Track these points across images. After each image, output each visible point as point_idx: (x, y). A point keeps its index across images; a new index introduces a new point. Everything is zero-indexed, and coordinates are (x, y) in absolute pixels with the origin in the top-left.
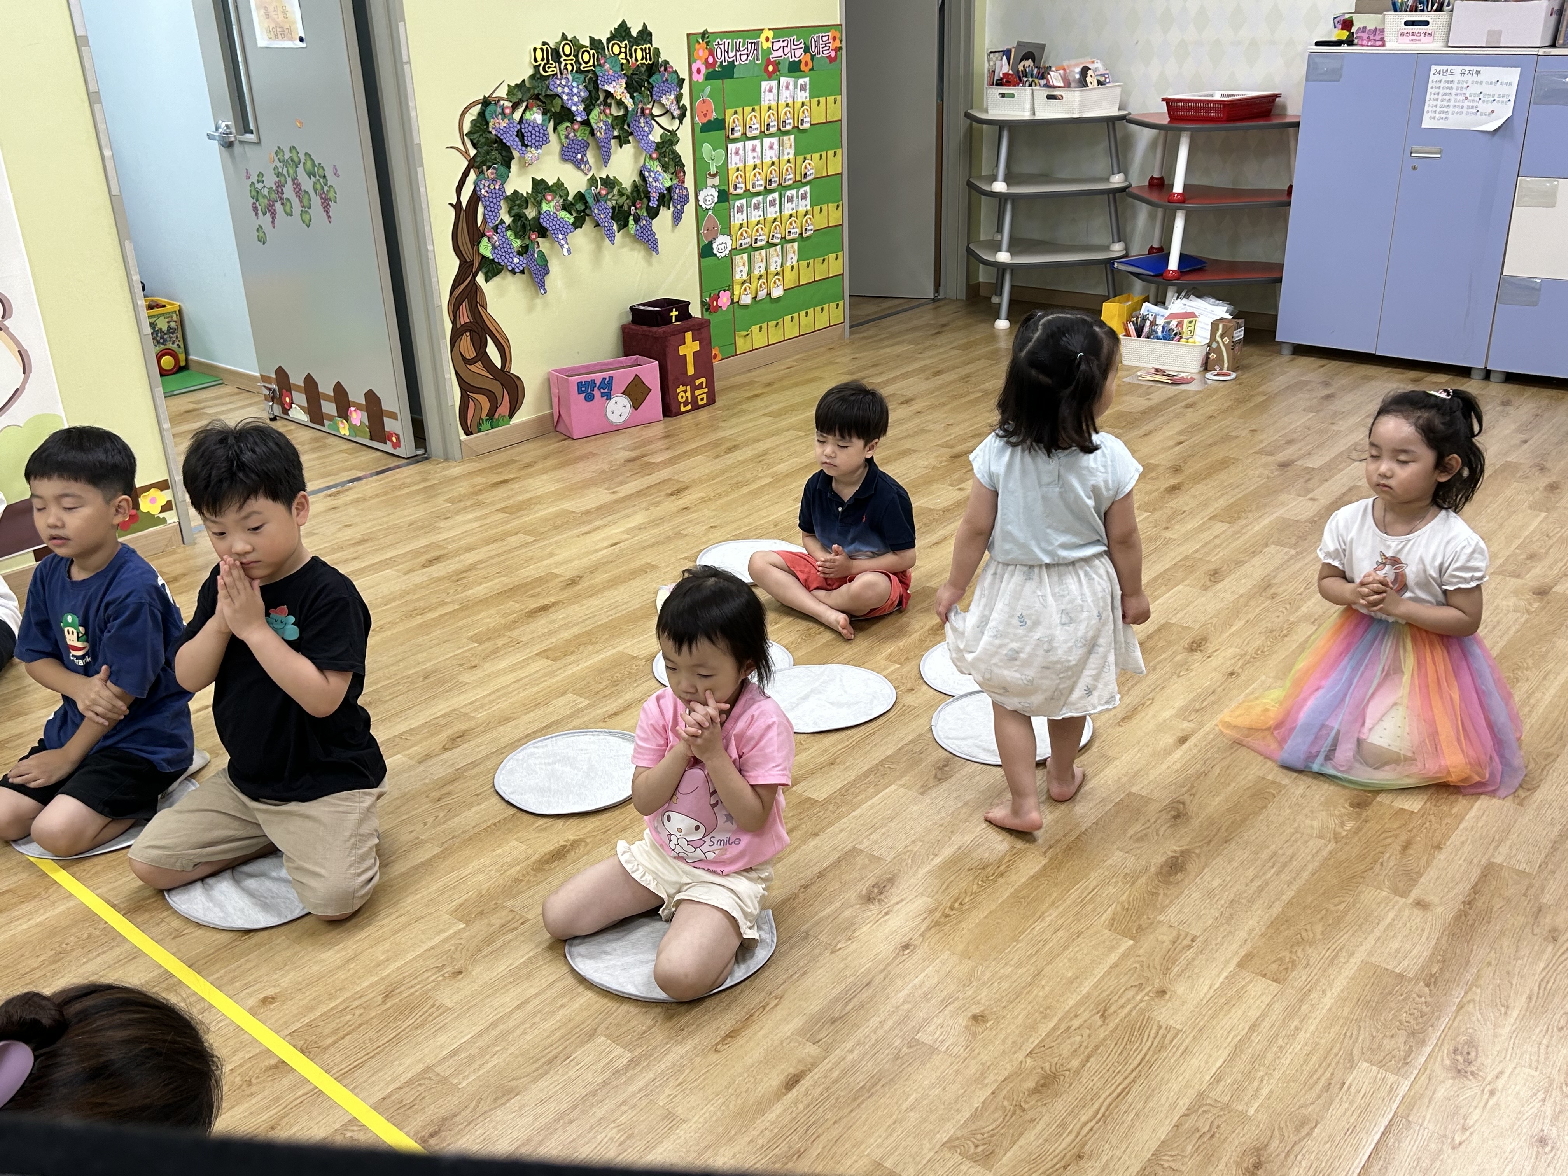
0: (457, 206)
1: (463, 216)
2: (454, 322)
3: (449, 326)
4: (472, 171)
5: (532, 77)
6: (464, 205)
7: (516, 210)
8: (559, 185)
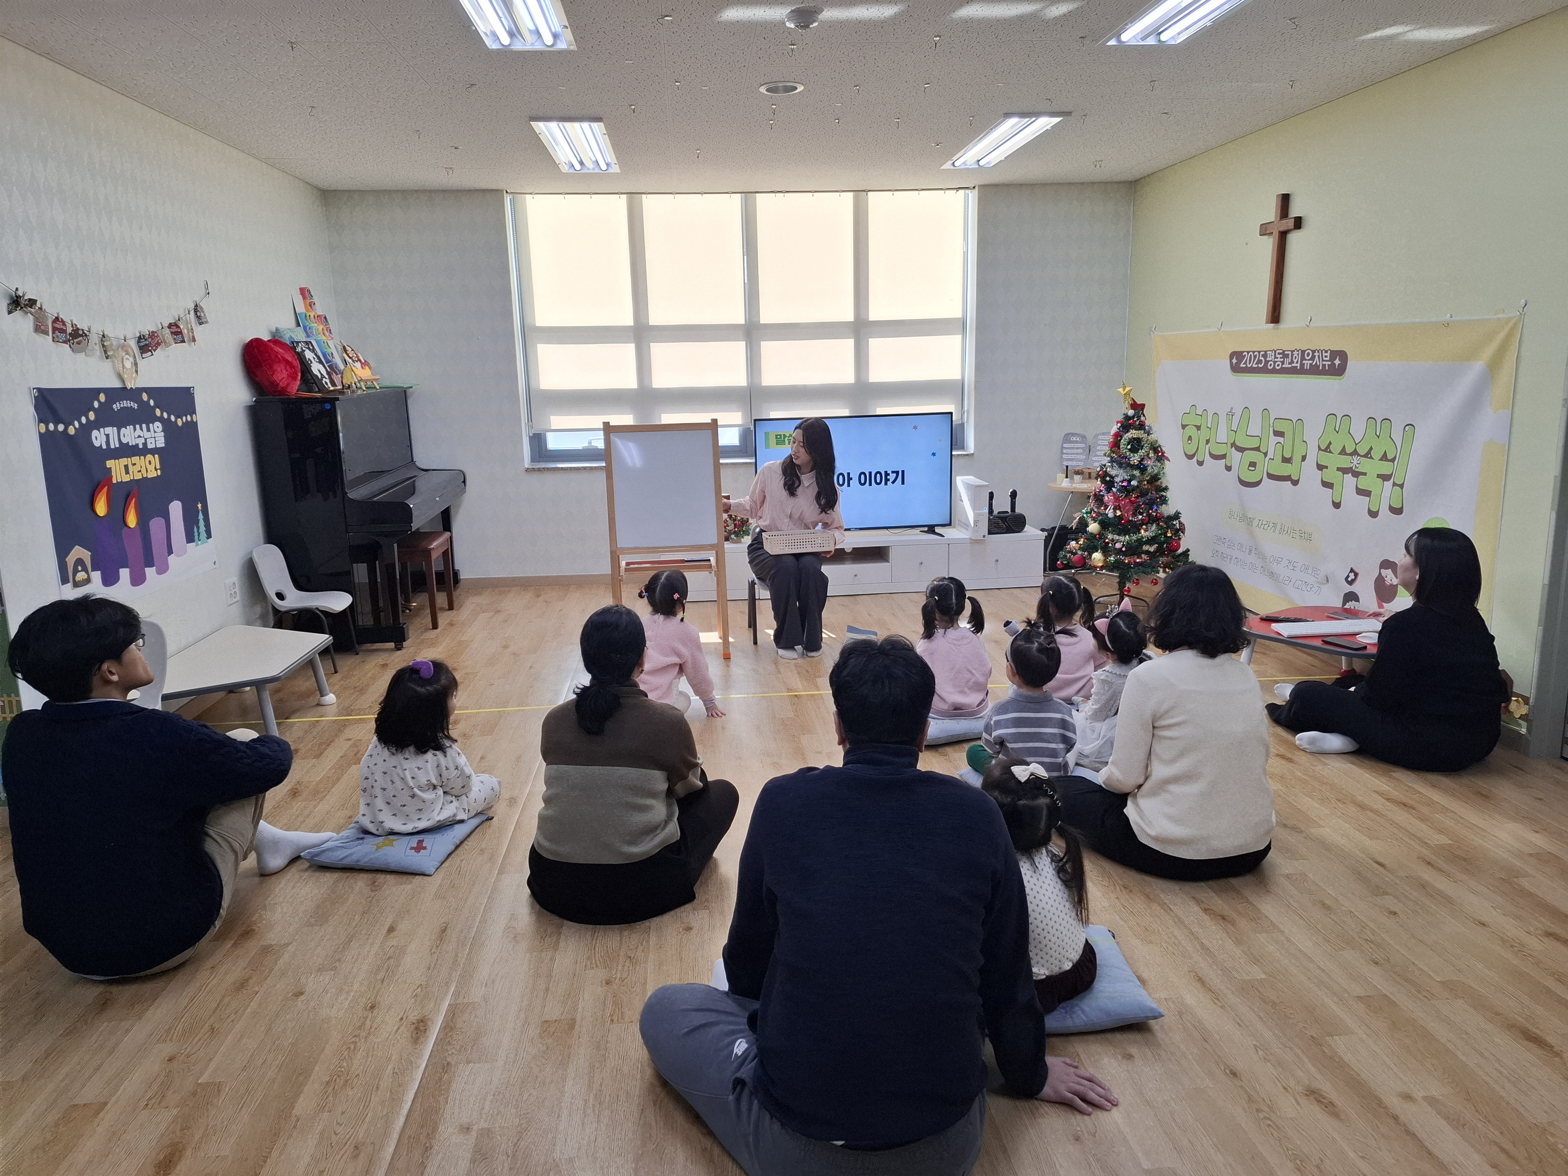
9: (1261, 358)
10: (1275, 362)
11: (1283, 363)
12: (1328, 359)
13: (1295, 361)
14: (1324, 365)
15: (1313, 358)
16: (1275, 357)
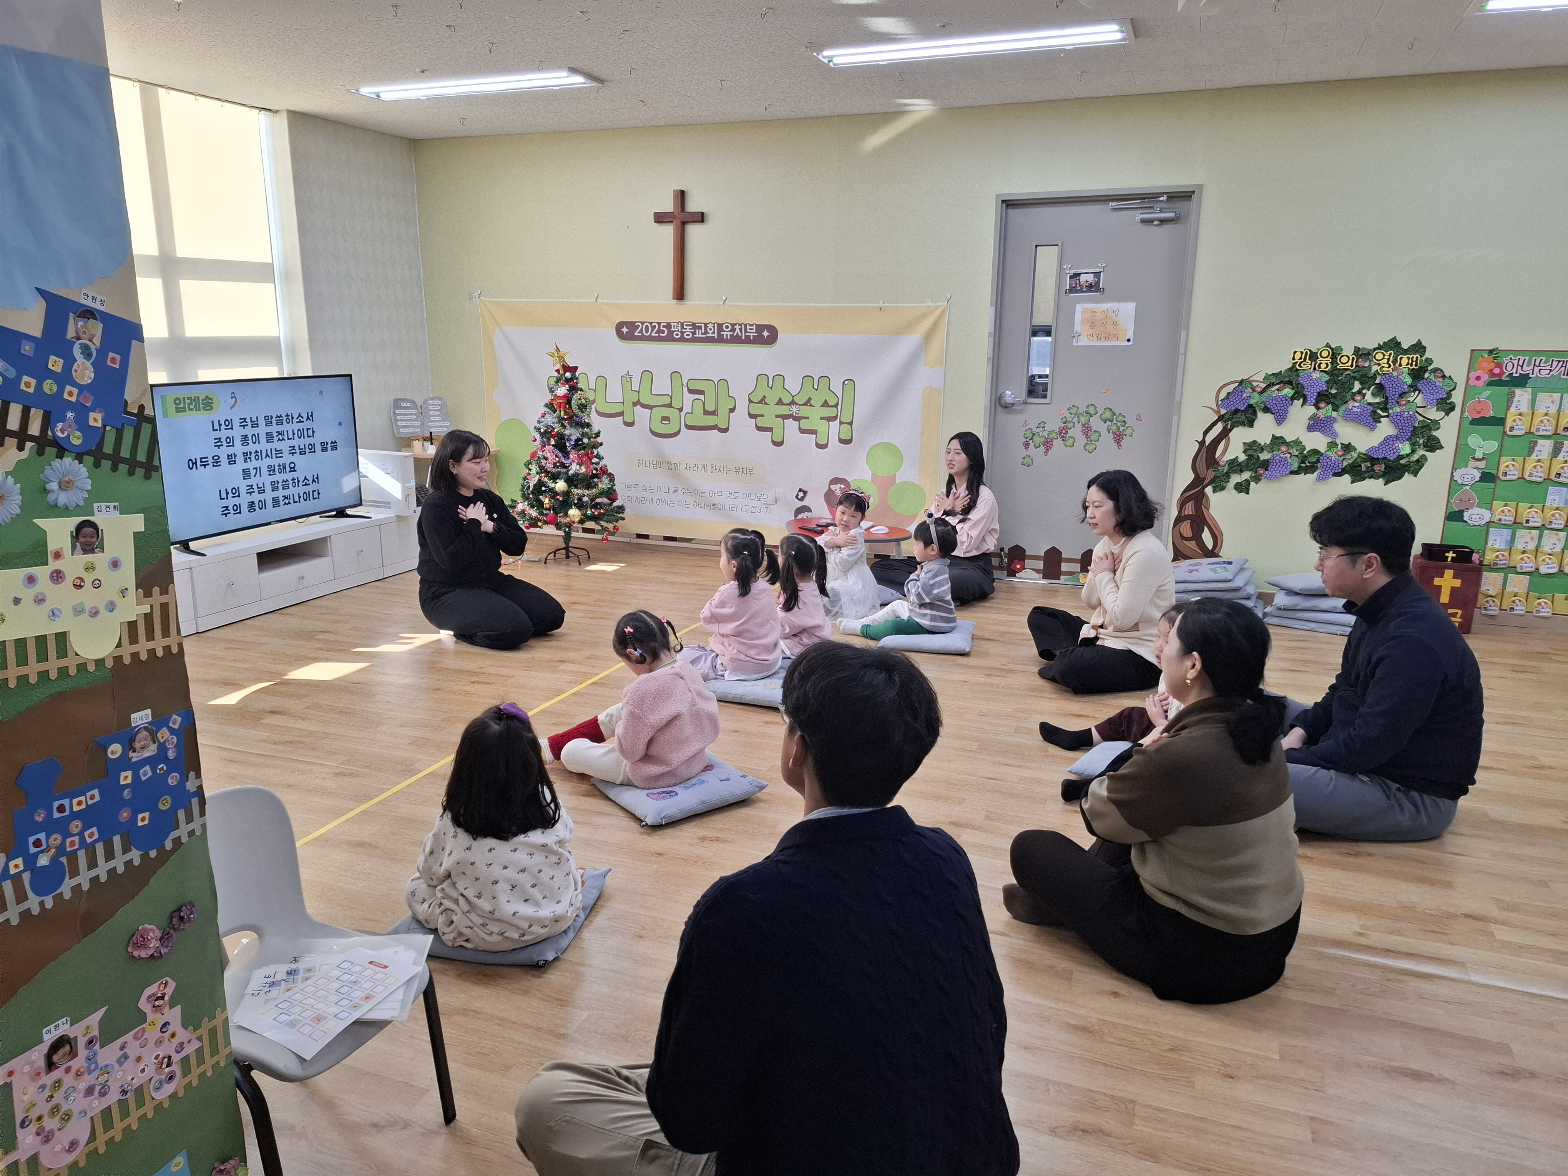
0: (1202, 443)
1: (1204, 450)
2: (1180, 512)
3: (1174, 513)
4: (1220, 423)
5: (1290, 369)
6: (1208, 442)
7: (1250, 452)
8: (1297, 442)
9: (661, 328)
10: (682, 333)
11: (694, 333)
12: (754, 331)
13: (710, 332)
14: (747, 337)
15: (733, 330)
16: (682, 328)
